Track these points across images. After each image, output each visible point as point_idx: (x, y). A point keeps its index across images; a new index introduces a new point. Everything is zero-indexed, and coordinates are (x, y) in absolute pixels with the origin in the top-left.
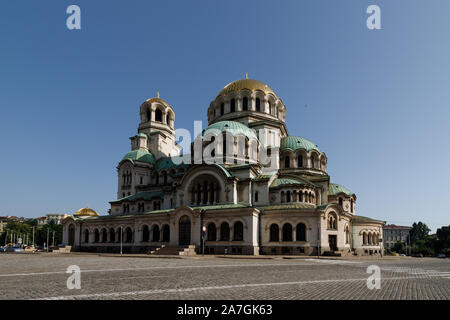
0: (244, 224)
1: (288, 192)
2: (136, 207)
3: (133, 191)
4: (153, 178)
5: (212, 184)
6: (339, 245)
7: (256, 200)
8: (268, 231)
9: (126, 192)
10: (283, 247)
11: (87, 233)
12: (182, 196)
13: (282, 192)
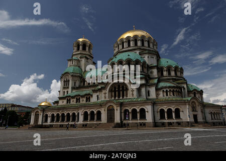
0: (146, 110)
1: (167, 91)
2: (75, 100)
3: (70, 90)
4: (81, 82)
5: (123, 87)
6: (199, 120)
7: (149, 95)
8: (159, 113)
9: (66, 91)
10: (168, 122)
11: (47, 116)
12: (105, 93)
13: (163, 91)
